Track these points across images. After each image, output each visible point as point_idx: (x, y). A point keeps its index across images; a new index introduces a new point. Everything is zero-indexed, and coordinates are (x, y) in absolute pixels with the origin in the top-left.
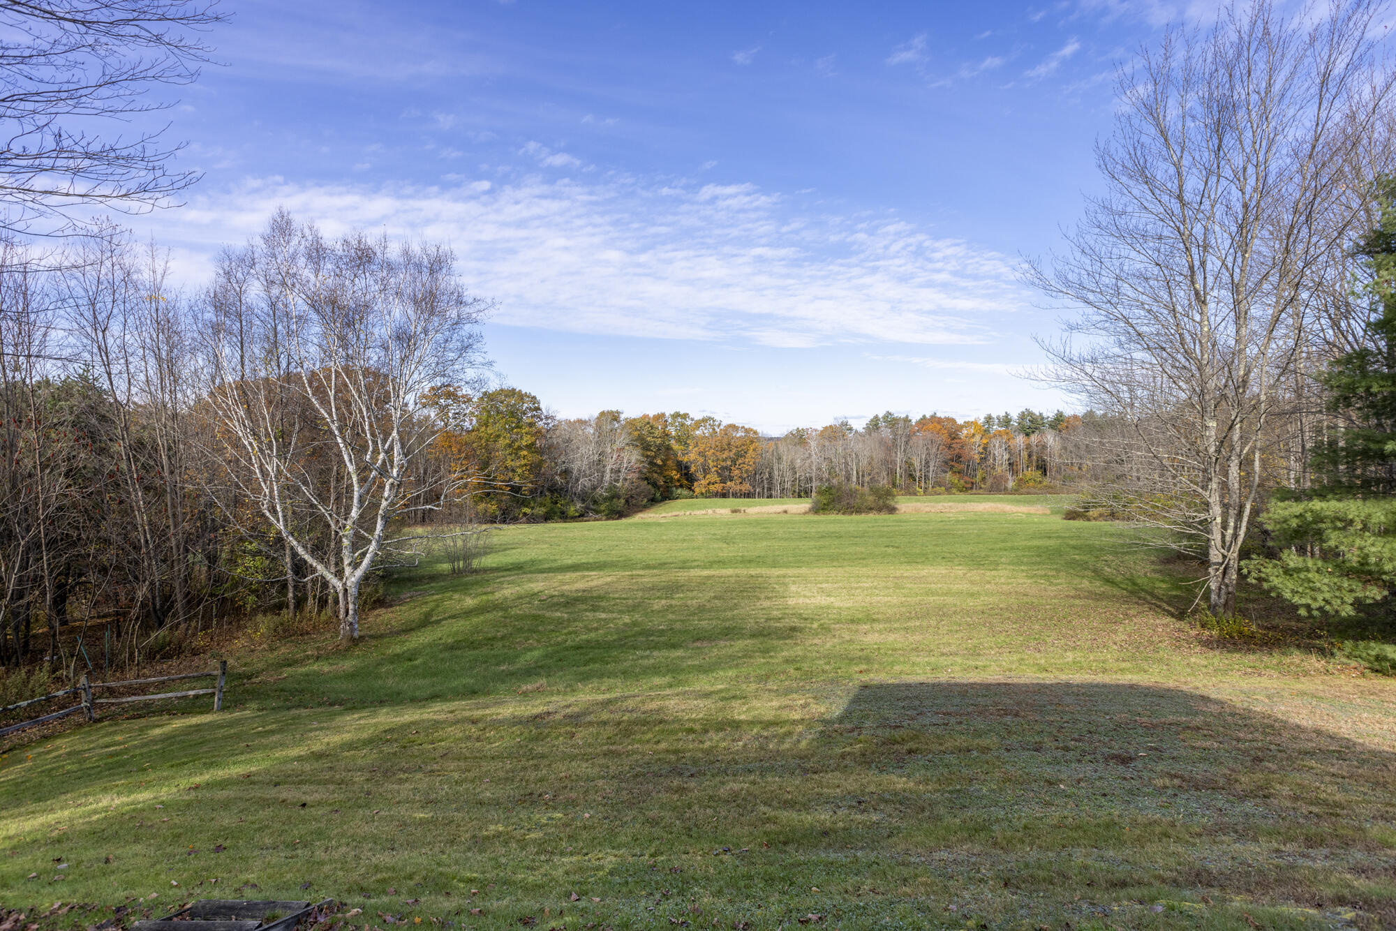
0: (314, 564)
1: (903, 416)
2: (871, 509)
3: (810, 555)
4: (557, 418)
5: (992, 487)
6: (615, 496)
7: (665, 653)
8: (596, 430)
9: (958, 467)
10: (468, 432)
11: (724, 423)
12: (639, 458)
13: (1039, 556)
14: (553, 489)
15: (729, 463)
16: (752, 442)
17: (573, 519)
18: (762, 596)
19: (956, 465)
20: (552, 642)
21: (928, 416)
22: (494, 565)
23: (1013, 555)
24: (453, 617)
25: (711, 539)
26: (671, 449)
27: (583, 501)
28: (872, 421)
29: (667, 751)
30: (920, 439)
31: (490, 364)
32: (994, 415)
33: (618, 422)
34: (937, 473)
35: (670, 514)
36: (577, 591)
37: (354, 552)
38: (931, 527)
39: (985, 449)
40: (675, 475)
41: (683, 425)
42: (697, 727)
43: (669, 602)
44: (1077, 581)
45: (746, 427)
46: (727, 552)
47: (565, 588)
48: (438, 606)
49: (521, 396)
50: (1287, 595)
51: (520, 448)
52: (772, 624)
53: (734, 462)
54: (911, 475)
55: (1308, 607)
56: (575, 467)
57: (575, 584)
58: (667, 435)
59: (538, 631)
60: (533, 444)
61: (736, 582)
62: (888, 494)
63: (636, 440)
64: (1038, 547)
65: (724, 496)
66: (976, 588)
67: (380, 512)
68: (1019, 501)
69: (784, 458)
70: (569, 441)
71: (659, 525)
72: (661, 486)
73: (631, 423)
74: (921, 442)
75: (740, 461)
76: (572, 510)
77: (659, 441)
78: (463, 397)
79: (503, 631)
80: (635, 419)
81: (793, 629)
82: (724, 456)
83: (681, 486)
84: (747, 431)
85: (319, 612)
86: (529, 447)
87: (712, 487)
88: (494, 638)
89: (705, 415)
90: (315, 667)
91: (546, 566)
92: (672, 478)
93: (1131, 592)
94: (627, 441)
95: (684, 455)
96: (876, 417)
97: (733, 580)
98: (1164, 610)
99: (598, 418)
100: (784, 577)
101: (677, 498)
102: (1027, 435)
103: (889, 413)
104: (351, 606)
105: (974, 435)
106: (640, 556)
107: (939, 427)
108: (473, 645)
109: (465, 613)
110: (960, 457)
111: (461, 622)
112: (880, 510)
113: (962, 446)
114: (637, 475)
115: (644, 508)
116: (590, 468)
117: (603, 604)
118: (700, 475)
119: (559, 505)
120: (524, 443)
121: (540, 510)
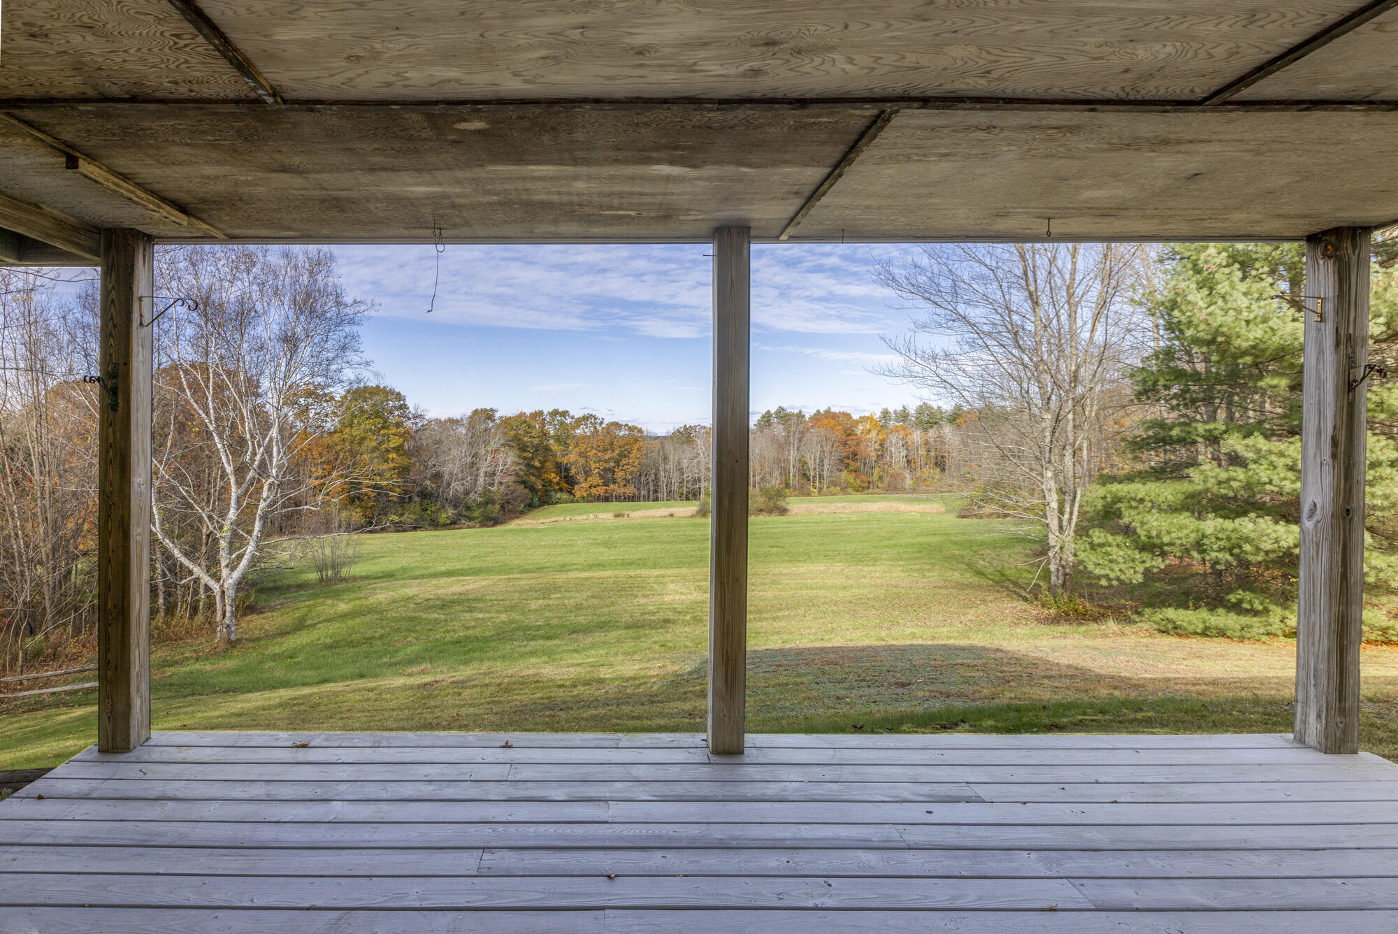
0: (191, 567)
1: (796, 411)
2: (761, 511)
3: (692, 556)
4: (427, 417)
5: (889, 485)
6: (490, 502)
7: (541, 642)
8: (468, 430)
9: (853, 465)
10: (330, 434)
11: (606, 422)
12: (515, 459)
13: (919, 552)
14: (425, 495)
15: (612, 464)
16: (636, 441)
17: (445, 526)
18: (640, 594)
19: (852, 463)
20: (431, 639)
21: (822, 411)
22: (363, 574)
23: (895, 551)
24: (329, 620)
25: (591, 544)
26: (550, 450)
27: (456, 507)
28: (763, 417)
29: (542, 698)
30: (813, 436)
31: (367, 364)
32: (891, 410)
33: (493, 421)
34: (831, 472)
35: (548, 520)
36: (454, 594)
37: (230, 553)
38: (821, 528)
39: (881, 445)
40: (554, 477)
41: (562, 423)
42: (568, 683)
43: (547, 602)
44: (949, 573)
45: (630, 424)
46: (607, 555)
47: (440, 591)
48: (310, 611)
50: (1091, 567)
51: (388, 451)
52: (647, 617)
53: (617, 463)
54: (805, 474)
55: (1107, 577)
56: (446, 470)
57: (450, 588)
58: (545, 435)
59: (416, 631)
60: (401, 446)
61: (614, 583)
62: (779, 494)
63: (512, 440)
64: (921, 544)
65: (607, 499)
66: (850, 582)
67: (259, 512)
68: (914, 500)
69: (671, 457)
70: (439, 442)
71: (537, 531)
72: (540, 490)
73: (506, 421)
74: (815, 439)
75: (624, 462)
76: (443, 517)
77: (536, 441)
79: (380, 632)
80: (510, 418)
81: (667, 621)
82: (607, 457)
83: (561, 490)
84: (631, 429)
85: (191, 617)
86: (397, 449)
87: (594, 491)
88: (373, 638)
89: (586, 412)
90: (197, 666)
91: (418, 573)
92: (551, 481)
93: (997, 582)
94: (502, 442)
95: (563, 456)
96: (768, 412)
97: (611, 581)
98: (1021, 596)
99: (470, 417)
100: (663, 577)
101: (556, 503)
102: (925, 430)
103: (781, 409)
104: (228, 608)
105: (870, 431)
106: (517, 562)
107: (833, 423)
108: (352, 644)
109: (340, 617)
110: (856, 455)
111: (337, 625)
112: (770, 512)
113: (858, 444)
114: (513, 478)
115: (522, 514)
116: (462, 471)
117: (480, 605)
118: (580, 478)
119: (429, 512)
120: (392, 445)
121: (408, 518)
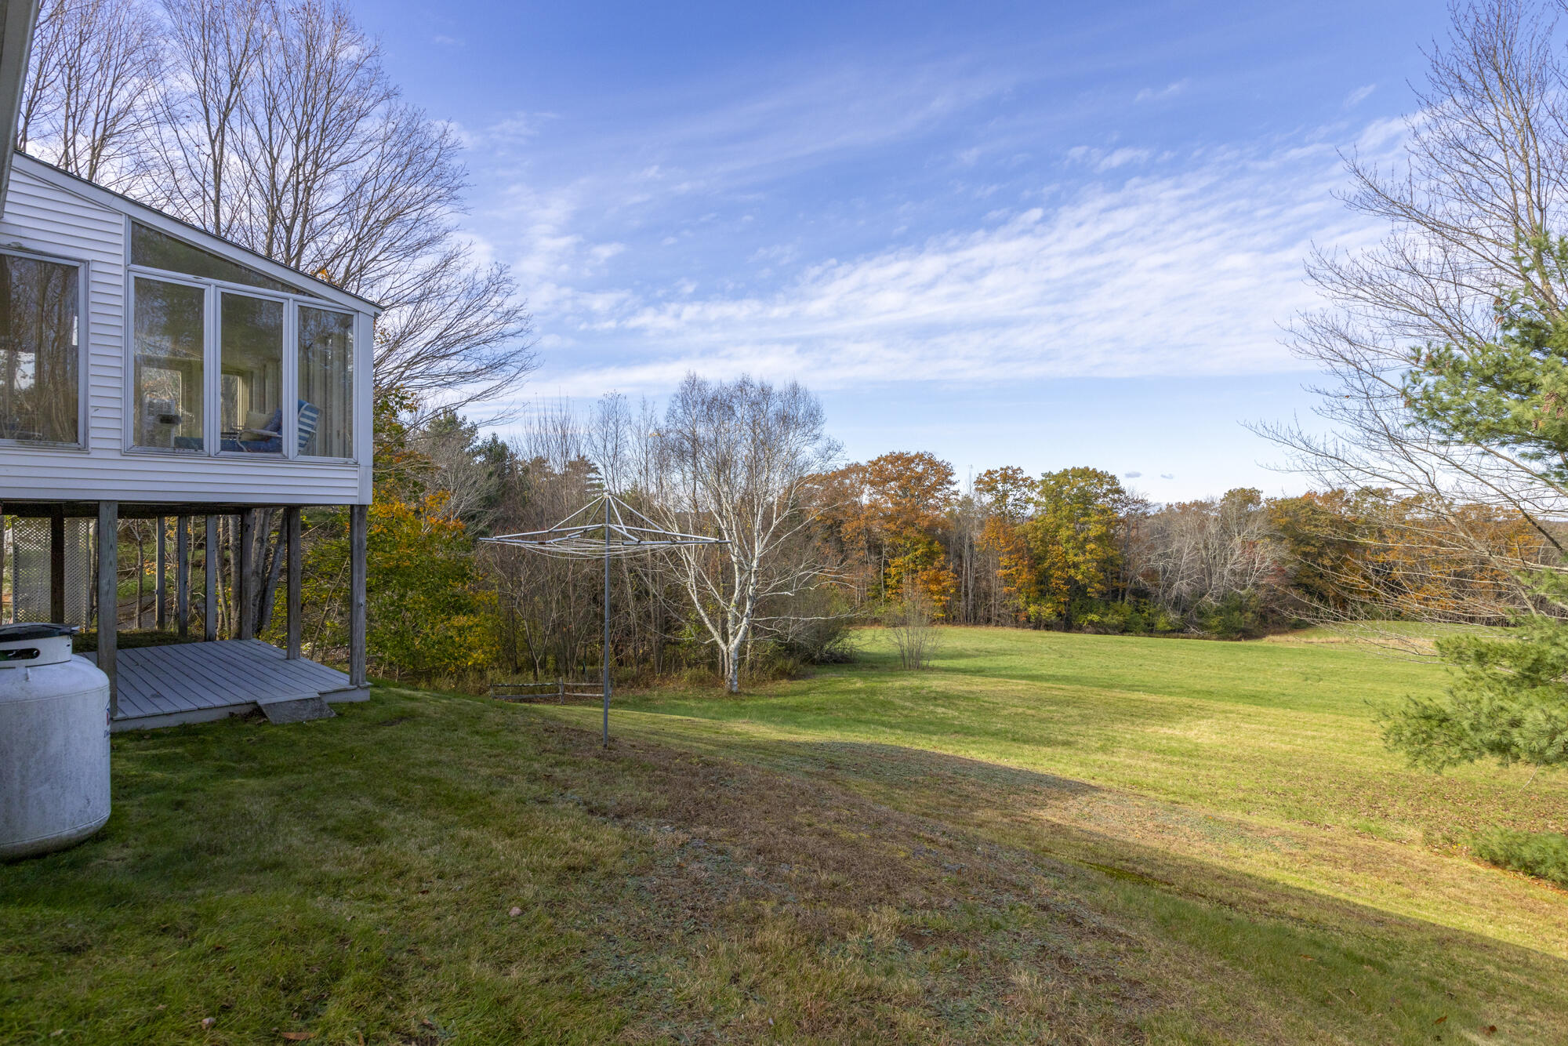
0: (712, 632)
6: (1236, 608)
8: (1220, 516)
12: (1285, 555)
14: (1141, 594)
17: (1166, 633)
27: (1181, 611)
33: (1255, 504)
37: (735, 625)
41: (1376, 506)
49: (1099, 477)
51: (1086, 541)
60: (1104, 535)
63: (1283, 530)
73: (1276, 506)
76: (1161, 623)
77: (1328, 531)
78: (1024, 480)
86: (1099, 539)
94: (1264, 531)
99: (1225, 499)
101: (1363, 618)
104: (731, 667)
114: (1279, 580)
119: (1145, 614)
120: (1092, 534)
121: (1113, 619)
